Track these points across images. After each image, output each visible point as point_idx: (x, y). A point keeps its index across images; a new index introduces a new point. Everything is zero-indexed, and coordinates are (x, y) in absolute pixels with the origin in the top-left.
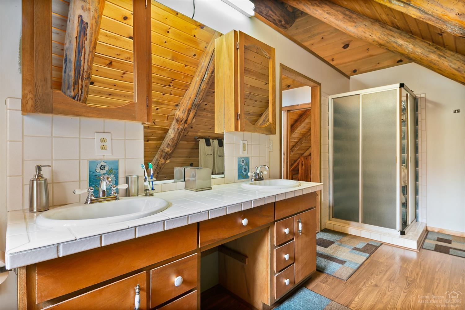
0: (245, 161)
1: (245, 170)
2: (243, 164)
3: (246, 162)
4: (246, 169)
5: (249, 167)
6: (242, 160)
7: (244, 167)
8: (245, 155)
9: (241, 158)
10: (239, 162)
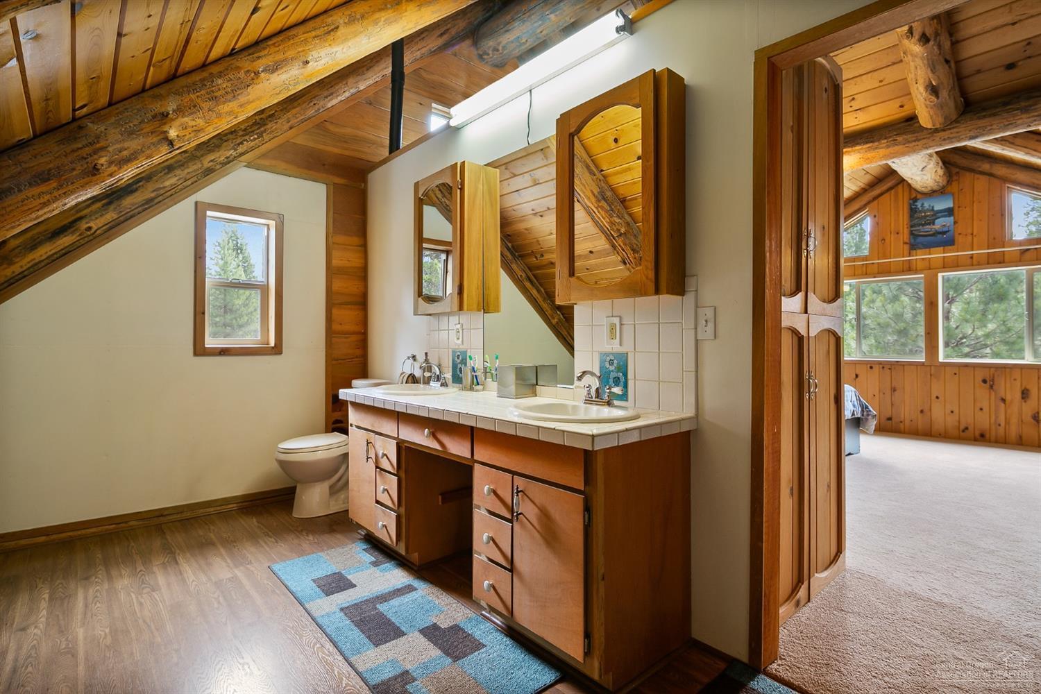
0: (615, 361)
1: (616, 381)
2: (612, 368)
3: (618, 364)
4: (619, 378)
5: (625, 375)
6: (608, 359)
7: (613, 375)
8: (614, 347)
9: (607, 354)
10: (602, 362)
